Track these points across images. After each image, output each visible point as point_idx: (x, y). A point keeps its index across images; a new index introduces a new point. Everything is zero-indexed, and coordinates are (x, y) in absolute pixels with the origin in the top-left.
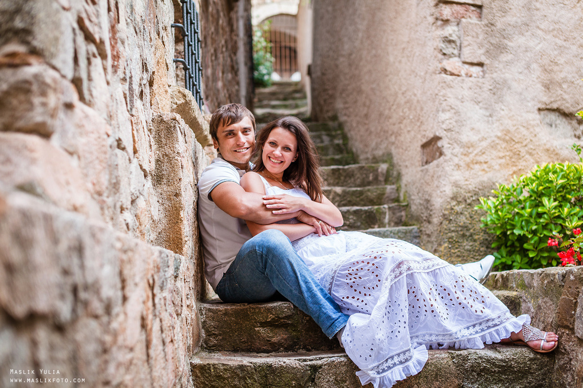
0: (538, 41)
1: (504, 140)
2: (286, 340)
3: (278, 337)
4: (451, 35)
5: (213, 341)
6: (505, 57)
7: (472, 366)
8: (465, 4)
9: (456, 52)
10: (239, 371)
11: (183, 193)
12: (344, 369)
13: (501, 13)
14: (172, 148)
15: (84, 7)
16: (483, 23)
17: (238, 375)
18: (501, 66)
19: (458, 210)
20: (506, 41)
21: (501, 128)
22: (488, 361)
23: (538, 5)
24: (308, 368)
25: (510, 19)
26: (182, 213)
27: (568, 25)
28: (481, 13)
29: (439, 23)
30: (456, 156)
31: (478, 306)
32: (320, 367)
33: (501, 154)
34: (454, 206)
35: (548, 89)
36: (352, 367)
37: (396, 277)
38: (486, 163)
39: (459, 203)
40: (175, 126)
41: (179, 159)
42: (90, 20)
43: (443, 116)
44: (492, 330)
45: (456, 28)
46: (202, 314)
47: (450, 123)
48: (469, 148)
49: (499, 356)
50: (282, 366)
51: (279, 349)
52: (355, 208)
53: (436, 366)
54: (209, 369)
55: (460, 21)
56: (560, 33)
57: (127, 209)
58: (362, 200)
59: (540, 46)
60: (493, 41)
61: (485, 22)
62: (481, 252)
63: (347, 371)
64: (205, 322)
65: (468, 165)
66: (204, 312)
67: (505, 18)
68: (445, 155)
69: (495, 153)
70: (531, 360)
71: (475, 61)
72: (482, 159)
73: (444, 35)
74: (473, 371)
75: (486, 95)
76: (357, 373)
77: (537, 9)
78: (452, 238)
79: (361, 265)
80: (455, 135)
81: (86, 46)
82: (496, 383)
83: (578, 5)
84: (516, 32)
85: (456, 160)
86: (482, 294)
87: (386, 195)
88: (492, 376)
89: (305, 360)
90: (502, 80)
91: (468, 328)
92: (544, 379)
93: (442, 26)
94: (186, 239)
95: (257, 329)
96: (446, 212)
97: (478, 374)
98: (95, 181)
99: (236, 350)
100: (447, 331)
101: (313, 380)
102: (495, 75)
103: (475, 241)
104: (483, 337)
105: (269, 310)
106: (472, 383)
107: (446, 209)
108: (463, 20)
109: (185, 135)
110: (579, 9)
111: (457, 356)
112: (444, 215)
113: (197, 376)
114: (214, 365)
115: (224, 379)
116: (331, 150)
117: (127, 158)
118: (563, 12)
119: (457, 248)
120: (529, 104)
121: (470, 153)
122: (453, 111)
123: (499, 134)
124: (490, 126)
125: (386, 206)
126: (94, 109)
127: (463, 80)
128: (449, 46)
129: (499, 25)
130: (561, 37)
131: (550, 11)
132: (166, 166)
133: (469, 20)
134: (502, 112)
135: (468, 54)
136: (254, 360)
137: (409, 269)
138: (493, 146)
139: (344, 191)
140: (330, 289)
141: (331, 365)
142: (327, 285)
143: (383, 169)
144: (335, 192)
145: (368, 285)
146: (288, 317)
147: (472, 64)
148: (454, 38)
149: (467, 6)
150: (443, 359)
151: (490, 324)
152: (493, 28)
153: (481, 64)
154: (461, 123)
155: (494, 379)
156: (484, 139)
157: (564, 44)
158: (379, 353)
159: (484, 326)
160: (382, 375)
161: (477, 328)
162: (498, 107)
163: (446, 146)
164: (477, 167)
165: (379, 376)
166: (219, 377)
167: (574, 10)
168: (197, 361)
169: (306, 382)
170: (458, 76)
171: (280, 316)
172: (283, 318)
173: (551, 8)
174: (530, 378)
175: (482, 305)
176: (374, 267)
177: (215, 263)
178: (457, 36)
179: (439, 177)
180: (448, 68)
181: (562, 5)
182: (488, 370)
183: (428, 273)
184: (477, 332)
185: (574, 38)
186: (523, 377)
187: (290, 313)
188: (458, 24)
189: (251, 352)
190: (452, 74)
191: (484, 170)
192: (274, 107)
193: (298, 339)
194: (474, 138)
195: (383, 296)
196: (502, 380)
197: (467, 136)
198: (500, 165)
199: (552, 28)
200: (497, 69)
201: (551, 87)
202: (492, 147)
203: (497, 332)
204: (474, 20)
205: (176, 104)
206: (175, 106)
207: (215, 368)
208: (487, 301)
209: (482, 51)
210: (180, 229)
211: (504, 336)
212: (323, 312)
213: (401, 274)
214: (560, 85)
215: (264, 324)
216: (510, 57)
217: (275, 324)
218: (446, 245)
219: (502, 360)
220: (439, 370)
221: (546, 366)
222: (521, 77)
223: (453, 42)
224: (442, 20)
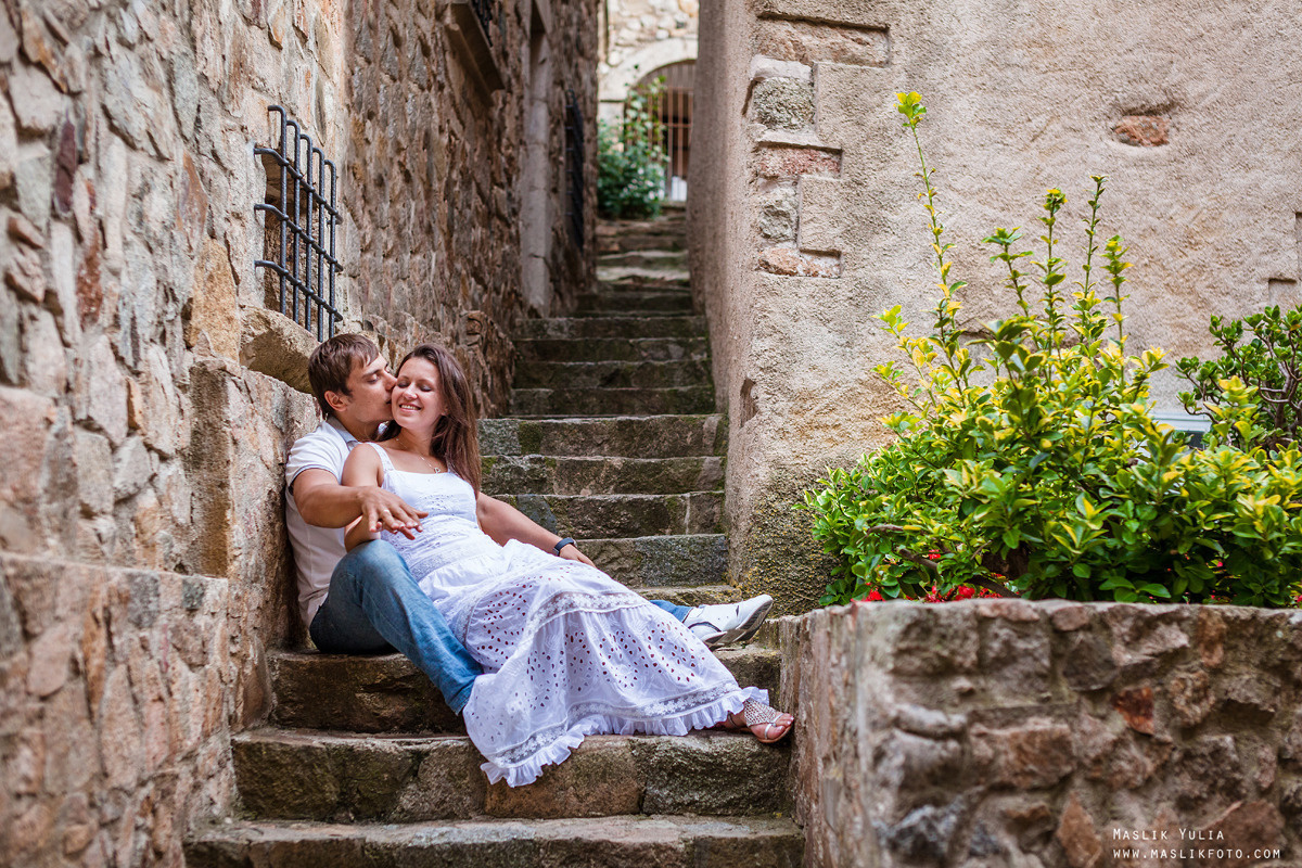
0: (949, 212)
1: (873, 388)
2: (402, 714)
3: (392, 708)
4: (779, 203)
5: (290, 711)
6: (881, 241)
7: (660, 762)
8: (808, 147)
9: (789, 232)
10: (303, 755)
11: (232, 483)
12: (462, 758)
13: (877, 162)
14: (219, 414)
15: (15, 260)
16: (841, 181)
17: (302, 761)
18: (873, 257)
19: (780, 508)
20: (885, 213)
21: (867, 366)
22: (685, 754)
23: (951, 147)
24: (408, 755)
25: (895, 173)
26: (229, 514)
27: (1011, 182)
28: (839, 164)
29: (761, 181)
30: (779, 414)
31: (682, 671)
32: (427, 753)
33: (867, 412)
34: (773, 502)
35: (964, 296)
36: (476, 757)
37: (548, 616)
38: (835, 427)
39: (782, 496)
40: (223, 381)
41: (228, 430)
42: (26, 275)
43: (759, 345)
44: (702, 707)
45: (790, 191)
46: (274, 670)
47: (772, 357)
48: (805, 400)
49: (705, 748)
50: (369, 750)
51: (391, 727)
52: (631, 497)
53: (604, 759)
54: (260, 750)
55: (799, 178)
56: (994, 196)
57: (103, 513)
58: (657, 481)
59: (952, 220)
60: (857, 213)
61: (846, 178)
62: (818, 583)
63: (467, 762)
64: (277, 681)
65: (801, 431)
66: (277, 667)
67: (885, 173)
68: (760, 413)
69: (854, 410)
70: (752, 755)
71: (824, 248)
72: (829, 419)
73: (768, 204)
74: (661, 769)
75: (842, 307)
76: (483, 767)
77: (950, 155)
78: (766, 556)
79: (506, 597)
80: (779, 379)
81: (19, 307)
82: (697, 790)
83: (1033, 145)
84: (906, 196)
85: (780, 421)
86: (692, 653)
87: (702, 474)
88: (692, 778)
89: (409, 744)
90: (873, 282)
91: (666, 702)
92: (773, 786)
93: (765, 186)
94: (237, 553)
95: (358, 695)
96: (759, 512)
97: (669, 775)
98: (17, 486)
99: (324, 727)
100: (627, 704)
101: (415, 774)
102: (860, 273)
103: (808, 563)
104: (688, 719)
105: (378, 667)
106: (660, 788)
107: (758, 507)
108: (804, 175)
109: (249, 392)
110: (1035, 152)
111: (640, 745)
112: (755, 516)
113: (241, 761)
114: (267, 745)
115: (281, 766)
116: (679, 375)
117: (106, 441)
118: (1001, 158)
119: (773, 575)
120: (926, 324)
121: (807, 410)
122: (778, 336)
123: (864, 377)
124: (846, 363)
125: (687, 495)
126: (31, 389)
127: (800, 281)
128: (776, 222)
129: (872, 184)
130: (996, 204)
131: (974, 158)
132: (207, 441)
133: (817, 177)
134: (871, 338)
135: (809, 237)
136: (328, 740)
137: (571, 606)
138: (852, 398)
139: (625, 465)
140: (464, 635)
141: (443, 750)
142: (461, 628)
143: (710, 424)
144: (611, 466)
145: (511, 628)
146: (407, 679)
147: (819, 254)
148: (786, 207)
149: (813, 151)
150: (617, 749)
151: (700, 699)
152: (859, 188)
153: (835, 254)
154: (792, 357)
155: (694, 783)
156: (834, 385)
157: (1001, 215)
158: (514, 729)
159: (690, 701)
160: (520, 764)
161: (681, 704)
162: (863, 329)
163: (763, 396)
164: (818, 433)
165: (513, 765)
166: (274, 763)
167: (1025, 153)
168: (245, 738)
169: (405, 776)
170: (791, 274)
171: (396, 676)
172: (401, 679)
173: (976, 150)
174: (751, 784)
175: (691, 670)
176: (521, 600)
177: (309, 590)
178: (791, 204)
179: (750, 450)
180: (771, 261)
181: (1001, 146)
182: (685, 768)
183: (607, 614)
184: (678, 711)
185: (1022, 205)
186: (740, 782)
187: (410, 673)
188: (796, 183)
189: (348, 731)
190: (779, 272)
191: (831, 439)
192: (649, 263)
193: (422, 713)
194: (814, 382)
195: (525, 644)
196: (706, 785)
197: (801, 379)
198: (863, 431)
199: (977, 187)
200: (865, 263)
201: (969, 292)
202: (849, 399)
203: (710, 710)
204: (827, 176)
205: (253, 335)
206: (251, 339)
207: (268, 749)
208: (701, 663)
209: (838, 231)
210: (225, 537)
211: (719, 717)
212: (444, 673)
213: (556, 612)
214: (989, 290)
215: (370, 688)
216: (891, 240)
217: (388, 688)
218: (756, 569)
219: (707, 754)
220: (609, 765)
221: (776, 766)
222: (912, 275)
223: (785, 214)
224: (766, 177)
